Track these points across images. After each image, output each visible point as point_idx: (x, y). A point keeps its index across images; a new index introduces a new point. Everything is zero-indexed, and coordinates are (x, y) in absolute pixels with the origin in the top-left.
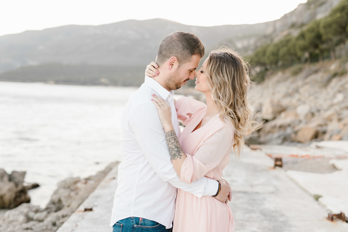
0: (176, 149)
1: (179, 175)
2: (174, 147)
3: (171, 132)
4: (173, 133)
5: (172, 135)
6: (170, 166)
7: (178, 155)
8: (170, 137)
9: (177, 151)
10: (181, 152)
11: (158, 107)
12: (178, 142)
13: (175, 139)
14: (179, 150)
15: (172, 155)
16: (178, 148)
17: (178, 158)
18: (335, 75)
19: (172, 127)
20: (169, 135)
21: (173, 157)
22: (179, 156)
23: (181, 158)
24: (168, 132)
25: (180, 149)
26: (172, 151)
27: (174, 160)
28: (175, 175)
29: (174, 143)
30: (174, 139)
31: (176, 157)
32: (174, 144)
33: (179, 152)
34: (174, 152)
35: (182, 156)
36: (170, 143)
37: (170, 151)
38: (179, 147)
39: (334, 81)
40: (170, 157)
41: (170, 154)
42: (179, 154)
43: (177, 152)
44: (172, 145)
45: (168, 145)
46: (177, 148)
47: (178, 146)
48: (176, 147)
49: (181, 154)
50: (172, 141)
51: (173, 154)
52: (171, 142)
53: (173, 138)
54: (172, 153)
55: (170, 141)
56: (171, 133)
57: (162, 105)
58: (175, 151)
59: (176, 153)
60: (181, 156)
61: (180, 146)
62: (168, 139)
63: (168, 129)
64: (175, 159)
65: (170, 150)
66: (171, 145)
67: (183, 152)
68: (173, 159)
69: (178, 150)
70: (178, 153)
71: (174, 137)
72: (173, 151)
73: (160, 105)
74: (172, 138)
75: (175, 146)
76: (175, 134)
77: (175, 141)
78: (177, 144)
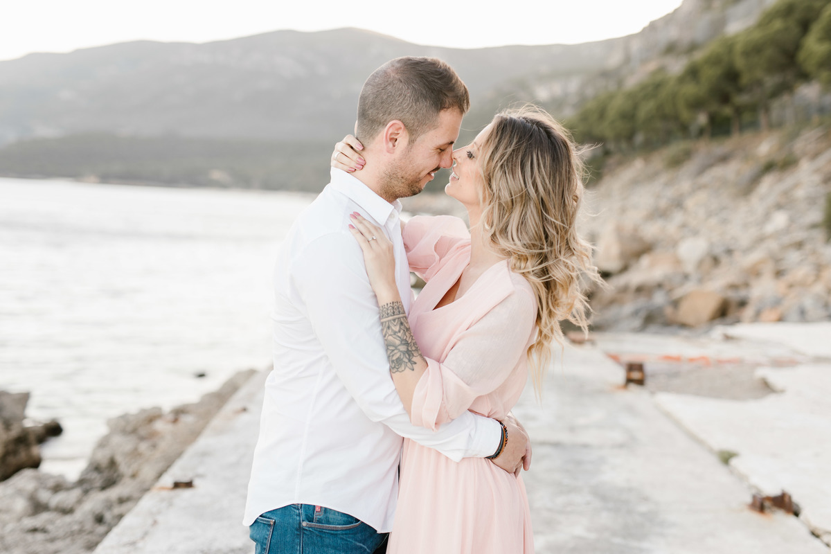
0: (403, 348)
1: (408, 409)
2: (398, 342)
3: (392, 305)
4: (398, 308)
5: (394, 313)
6: (388, 387)
7: (407, 361)
8: (391, 318)
9: (404, 353)
10: (415, 354)
11: (364, 246)
12: (408, 329)
13: (402, 324)
14: (410, 349)
15: (393, 361)
16: (407, 344)
17: (407, 368)
18: (769, 167)
19: (396, 293)
20: (388, 314)
21: (395, 365)
22: (409, 364)
23: (413, 370)
24: (386, 307)
25: (414, 348)
26: (393, 351)
27: (398, 373)
28: (399, 408)
29: (399, 332)
30: (399, 323)
31: (403, 365)
32: (399, 334)
33: (409, 356)
34: (398, 355)
35: (415, 363)
36: (390, 332)
37: (389, 352)
38: (409, 342)
39: (767, 182)
40: (387, 366)
41: (389, 357)
42: (410, 360)
43: (404, 354)
44: (394, 336)
45: (385, 336)
46: (404, 344)
47: (407, 339)
48: (403, 342)
49: (414, 359)
50: (393, 328)
51: (394, 358)
52: (392, 330)
53: (397, 320)
54: (393, 355)
55: (389, 327)
56: (393, 308)
57: (373, 239)
58: (400, 351)
59: (402, 357)
60: (414, 365)
61: (412, 339)
62: (386, 322)
63: (386, 298)
64: (400, 370)
65: (388, 349)
66: (390, 338)
67: (421, 355)
68: (395, 370)
69: (408, 349)
70: (407, 356)
71: (398, 318)
72: (396, 351)
73: (370, 239)
74: (394, 320)
75: (402, 340)
76: (401, 311)
77: (402, 327)
78: (405, 334)
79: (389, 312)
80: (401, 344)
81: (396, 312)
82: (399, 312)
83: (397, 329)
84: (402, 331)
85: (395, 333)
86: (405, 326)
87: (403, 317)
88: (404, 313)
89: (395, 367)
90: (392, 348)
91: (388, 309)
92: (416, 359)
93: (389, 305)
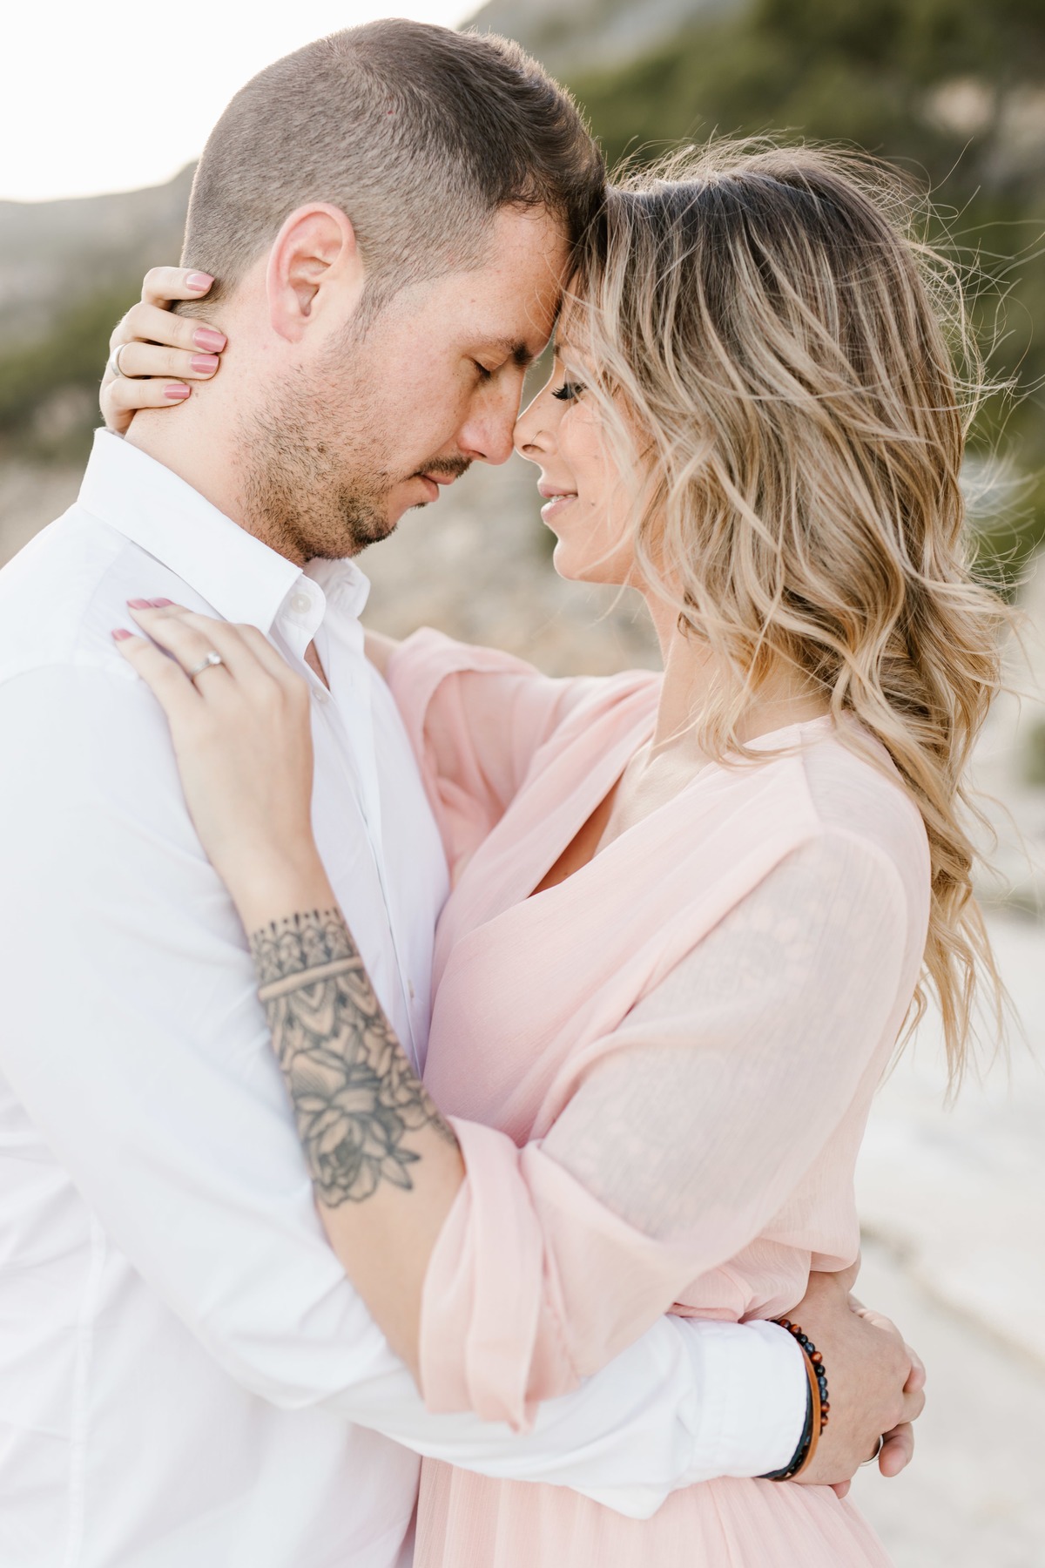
0: (357, 1101)
1: (406, 1351)
2: (332, 1078)
3: (291, 927)
4: (322, 936)
5: (303, 958)
7: (374, 1149)
8: (293, 981)
9: (363, 1120)
10: (412, 1118)
11: (174, 691)
12: (374, 1019)
13: (342, 1000)
14: (386, 1099)
15: (323, 1159)
16: (373, 1081)
17: (384, 1186)
19: (314, 873)
20: (280, 965)
21: (334, 1175)
22: (390, 1166)
23: (409, 1186)
24: (269, 935)
25: (403, 1096)
26: (318, 1115)
27: (348, 1206)
29: (335, 1033)
30: (332, 996)
31: (366, 1171)
32: (337, 1045)
33: (387, 1129)
34: (340, 1131)
35: (415, 1158)
36: (297, 1039)
37: (305, 1121)
38: (382, 1071)
41: (306, 1142)
42: (391, 1149)
43: (364, 1125)
44: (316, 1054)
45: (281, 1057)
46: (361, 1084)
47: (373, 1062)
48: (356, 1076)
49: (409, 1141)
50: (309, 1020)
51: (328, 1145)
52: (307, 1031)
53: (319, 989)
54: (321, 1135)
55: (290, 1020)
56: (299, 938)
57: (209, 665)
58: (345, 1114)
59: (357, 1137)
60: (414, 1170)
61: (394, 1057)
62: (276, 999)
63: (269, 896)
64: (355, 1191)
65: (297, 1110)
66: (302, 1063)
67: (436, 1121)
68: (337, 1194)
69: (377, 1102)
70: (378, 1131)
71: (326, 980)
72: (329, 1117)
73: (199, 665)
74: (309, 988)
75: (349, 1069)
76: (337, 947)
77: (346, 1013)
78: (360, 1041)
79: (283, 955)
80: (349, 1085)
81: (315, 953)
82: (328, 952)
83: (323, 1022)
84: (346, 1031)
85: (318, 1040)
86: (357, 1009)
87: (345, 973)
88: (351, 951)
89: (333, 1183)
90: (313, 1105)
91: (277, 946)
92: (417, 1139)
93: (281, 929)
